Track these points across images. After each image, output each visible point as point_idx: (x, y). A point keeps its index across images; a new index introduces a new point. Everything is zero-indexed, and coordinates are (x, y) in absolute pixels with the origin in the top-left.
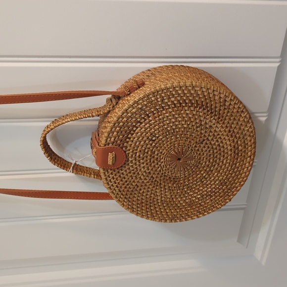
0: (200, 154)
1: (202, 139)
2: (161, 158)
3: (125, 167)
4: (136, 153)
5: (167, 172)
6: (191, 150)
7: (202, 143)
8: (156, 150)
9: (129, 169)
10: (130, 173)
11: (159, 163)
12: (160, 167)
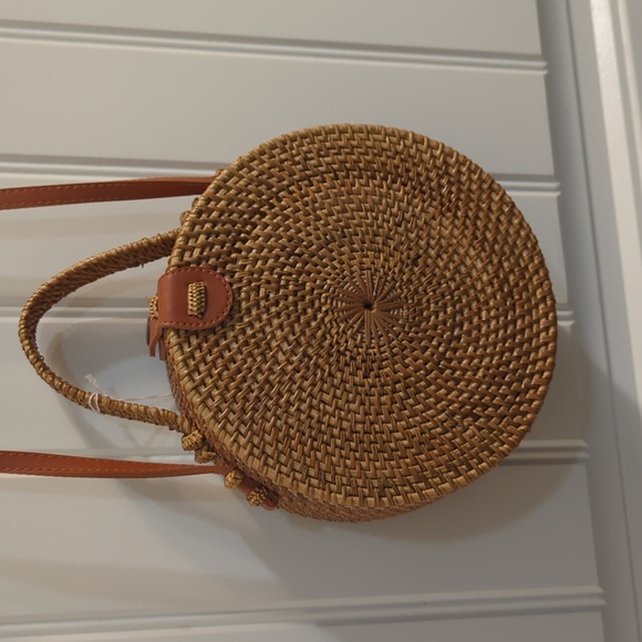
0: (416, 291)
1: (412, 254)
2: (323, 300)
3: (233, 327)
4: (259, 287)
5: (342, 341)
6: (393, 279)
7: (415, 263)
8: (307, 279)
9: (243, 331)
10: (246, 343)
11: (320, 316)
12: (323, 327)
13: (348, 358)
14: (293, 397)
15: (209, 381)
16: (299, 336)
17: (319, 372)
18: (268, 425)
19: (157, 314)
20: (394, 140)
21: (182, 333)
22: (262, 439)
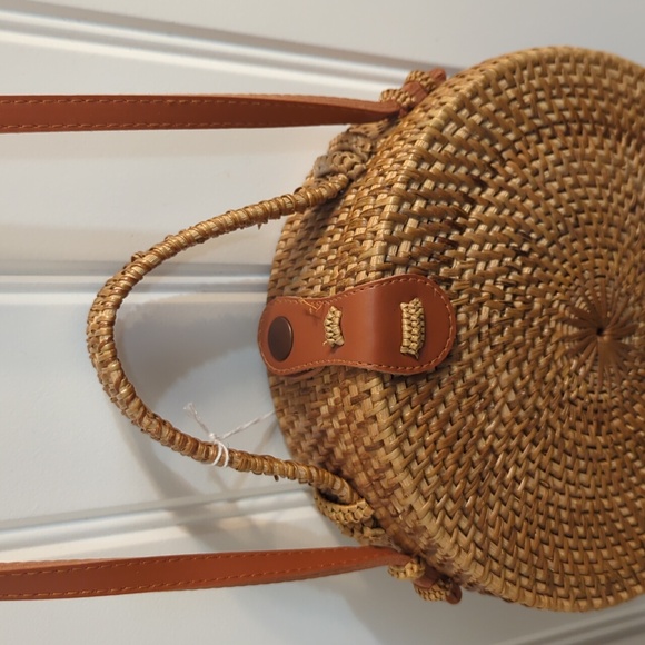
3: (450, 369)
4: (480, 305)
5: (574, 385)
8: (535, 291)
9: (462, 375)
10: (467, 394)
11: (549, 349)
12: (553, 366)
13: (579, 409)
14: (520, 471)
15: (422, 453)
16: (529, 382)
17: (550, 431)
18: (492, 514)
19: (340, 341)
20: (616, 74)
21: (387, 379)
22: (486, 535)
